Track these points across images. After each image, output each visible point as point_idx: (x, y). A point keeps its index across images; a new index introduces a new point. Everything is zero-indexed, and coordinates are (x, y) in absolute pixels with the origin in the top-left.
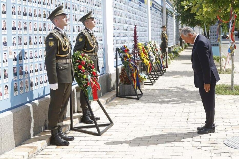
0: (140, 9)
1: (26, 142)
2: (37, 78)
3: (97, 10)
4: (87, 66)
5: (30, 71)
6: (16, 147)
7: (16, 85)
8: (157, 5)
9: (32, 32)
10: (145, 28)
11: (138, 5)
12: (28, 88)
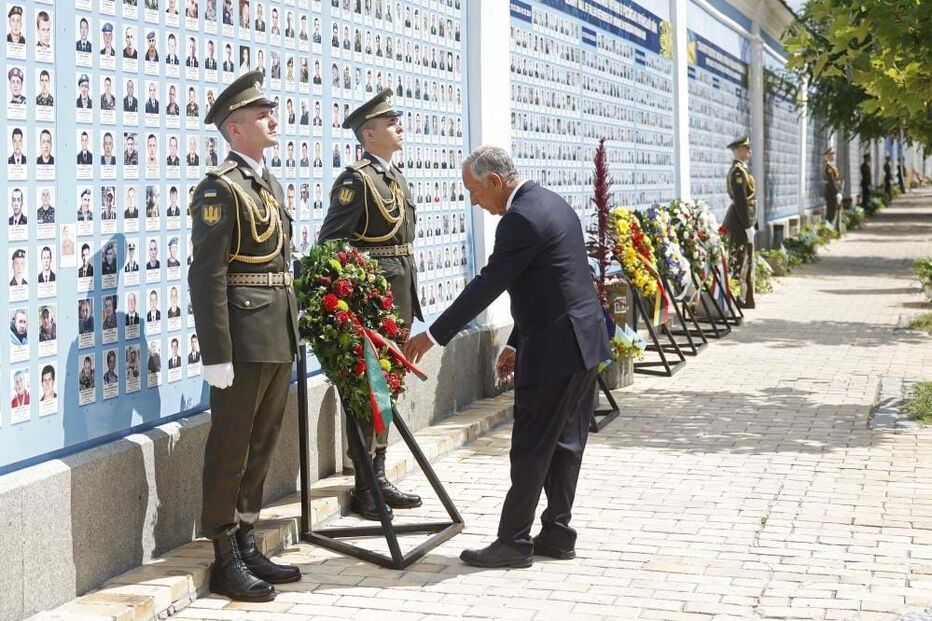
0: (639, 76)
1: (121, 579)
2: (174, 340)
3: (441, 83)
4: (363, 296)
5: (149, 314)
6: (81, 594)
7: (88, 364)
8: (719, 57)
9: (158, 170)
10: (663, 149)
11: (630, 62)
12: (139, 378)
